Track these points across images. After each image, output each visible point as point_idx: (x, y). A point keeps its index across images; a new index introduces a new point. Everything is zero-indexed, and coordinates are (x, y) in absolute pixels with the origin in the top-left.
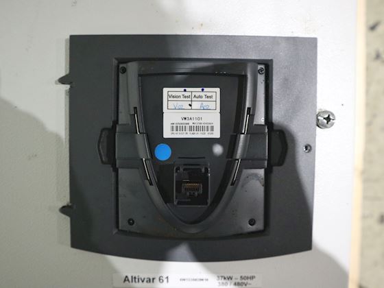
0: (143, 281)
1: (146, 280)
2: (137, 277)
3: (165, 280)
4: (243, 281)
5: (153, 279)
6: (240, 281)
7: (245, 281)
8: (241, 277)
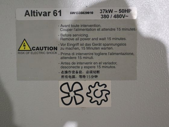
0: (40, 15)
1: (43, 14)
2: (35, 11)
3: (59, 14)
4: (121, 13)
5: (49, 13)
6: (119, 14)
7: (124, 14)
8: (120, 10)
